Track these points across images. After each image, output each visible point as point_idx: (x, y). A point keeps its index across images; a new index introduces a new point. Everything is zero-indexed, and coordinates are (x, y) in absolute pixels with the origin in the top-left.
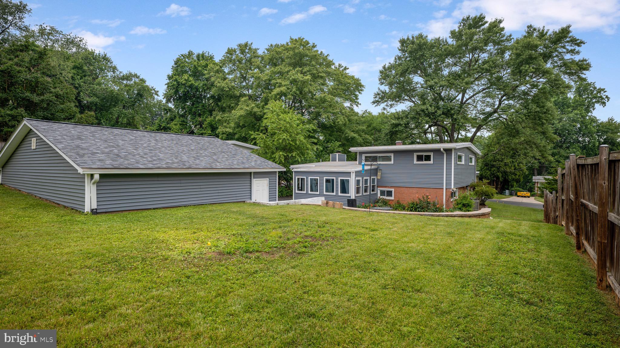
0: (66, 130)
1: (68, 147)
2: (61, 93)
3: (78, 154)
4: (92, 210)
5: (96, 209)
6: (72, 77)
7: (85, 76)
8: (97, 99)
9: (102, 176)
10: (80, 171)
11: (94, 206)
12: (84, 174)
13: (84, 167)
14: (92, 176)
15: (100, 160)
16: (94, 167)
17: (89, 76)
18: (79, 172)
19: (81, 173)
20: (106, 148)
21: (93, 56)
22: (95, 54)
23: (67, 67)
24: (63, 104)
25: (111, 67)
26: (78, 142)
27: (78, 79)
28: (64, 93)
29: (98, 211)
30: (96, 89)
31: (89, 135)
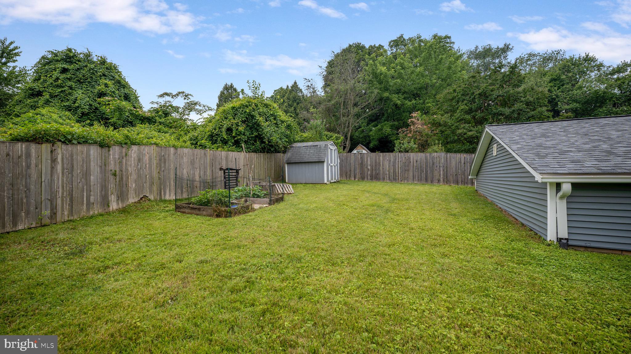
0: (528, 129)
1: (526, 147)
2: (532, 99)
3: (538, 155)
4: (559, 240)
5: (566, 239)
6: (549, 90)
7: (563, 85)
8: (578, 105)
9: (575, 186)
10: (538, 178)
11: (564, 233)
12: (546, 183)
13: (543, 172)
14: (558, 186)
15: (573, 162)
16: (561, 172)
17: (568, 83)
18: (536, 179)
19: (540, 181)
20: (585, 144)
21: (573, 62)
22: (574, 59)
23: (544, 83)
24: (534, 110)
25: (595, 66)
26: (542, 140)
27: (555, 90)
28: (534, 99)
29: (570, 243)
30: (576, 94)
31: (558, 131)
